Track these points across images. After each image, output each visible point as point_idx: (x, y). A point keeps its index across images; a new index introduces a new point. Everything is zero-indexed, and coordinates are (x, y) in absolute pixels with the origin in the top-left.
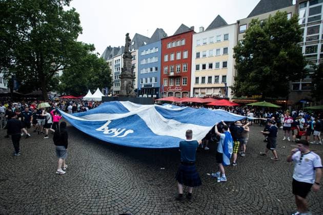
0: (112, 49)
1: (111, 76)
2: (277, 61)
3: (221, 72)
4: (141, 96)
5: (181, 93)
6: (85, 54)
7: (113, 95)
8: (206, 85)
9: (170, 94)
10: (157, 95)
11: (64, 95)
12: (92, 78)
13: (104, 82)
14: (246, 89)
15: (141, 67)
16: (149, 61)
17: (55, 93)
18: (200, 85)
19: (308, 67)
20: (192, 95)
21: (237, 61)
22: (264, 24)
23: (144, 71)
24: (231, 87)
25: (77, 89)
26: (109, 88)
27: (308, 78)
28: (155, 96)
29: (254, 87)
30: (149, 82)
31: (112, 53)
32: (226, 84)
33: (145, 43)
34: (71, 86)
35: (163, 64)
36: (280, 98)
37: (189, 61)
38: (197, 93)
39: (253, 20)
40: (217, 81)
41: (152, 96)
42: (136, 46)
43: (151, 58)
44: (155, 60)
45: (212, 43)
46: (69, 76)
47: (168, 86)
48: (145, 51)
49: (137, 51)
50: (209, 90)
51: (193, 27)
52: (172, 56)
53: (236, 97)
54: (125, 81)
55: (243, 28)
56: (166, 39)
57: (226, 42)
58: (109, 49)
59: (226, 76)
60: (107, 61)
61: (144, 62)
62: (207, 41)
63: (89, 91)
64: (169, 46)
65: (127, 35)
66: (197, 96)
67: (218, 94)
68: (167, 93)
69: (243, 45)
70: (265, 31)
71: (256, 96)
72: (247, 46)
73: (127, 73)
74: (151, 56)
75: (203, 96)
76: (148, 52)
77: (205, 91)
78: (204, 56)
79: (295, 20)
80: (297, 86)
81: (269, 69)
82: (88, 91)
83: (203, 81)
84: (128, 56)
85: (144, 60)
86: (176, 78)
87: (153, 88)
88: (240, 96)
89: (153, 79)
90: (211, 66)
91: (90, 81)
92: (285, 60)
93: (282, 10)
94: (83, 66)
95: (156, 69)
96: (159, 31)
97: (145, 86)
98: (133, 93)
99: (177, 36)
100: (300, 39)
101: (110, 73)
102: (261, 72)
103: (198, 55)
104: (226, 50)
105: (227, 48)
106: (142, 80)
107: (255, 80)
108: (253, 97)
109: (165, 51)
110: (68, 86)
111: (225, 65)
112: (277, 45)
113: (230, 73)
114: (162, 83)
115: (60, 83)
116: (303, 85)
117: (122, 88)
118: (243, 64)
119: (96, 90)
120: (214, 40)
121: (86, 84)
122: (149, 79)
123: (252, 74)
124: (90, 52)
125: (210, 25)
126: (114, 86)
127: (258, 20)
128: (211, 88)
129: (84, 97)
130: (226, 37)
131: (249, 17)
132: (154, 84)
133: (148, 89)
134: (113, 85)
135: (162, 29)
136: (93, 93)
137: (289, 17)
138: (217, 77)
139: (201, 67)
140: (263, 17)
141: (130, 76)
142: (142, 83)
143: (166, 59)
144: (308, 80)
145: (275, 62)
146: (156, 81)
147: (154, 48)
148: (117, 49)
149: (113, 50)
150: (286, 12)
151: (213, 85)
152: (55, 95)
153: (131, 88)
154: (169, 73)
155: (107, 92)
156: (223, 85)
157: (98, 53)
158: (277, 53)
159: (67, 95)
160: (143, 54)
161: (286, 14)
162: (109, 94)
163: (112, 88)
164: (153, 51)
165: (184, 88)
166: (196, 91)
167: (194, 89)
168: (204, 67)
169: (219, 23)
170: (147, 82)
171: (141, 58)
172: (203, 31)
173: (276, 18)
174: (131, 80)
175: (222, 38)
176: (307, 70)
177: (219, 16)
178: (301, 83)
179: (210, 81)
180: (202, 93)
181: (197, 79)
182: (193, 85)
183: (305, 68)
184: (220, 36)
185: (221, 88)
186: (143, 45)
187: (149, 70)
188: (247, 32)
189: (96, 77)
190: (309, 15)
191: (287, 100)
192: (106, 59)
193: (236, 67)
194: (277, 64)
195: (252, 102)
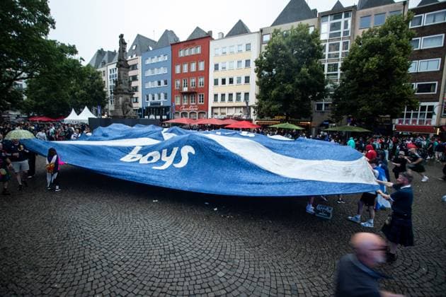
0: (104, 53)
1: (104, 90)
2: (300, 78)
3: (243, 89)
4: (146, 117)
5: (197, 113)
6: (62, 58)
7: (108, 116)
8: (226, 103)
9: (184, 114)
10: (168, 116)
11: (33, 116)
12: (76, 93)
13: (95, 98)
14: (268, 108)
15: (145, 80)
16: (156, 72)
17: (18, 113)
18: (219, 104)
19: (329, 86)
20: (210, 116)
21: (259, 76)
22: (287, 35)
23: (149, 85)
24: (254, 107)
25: (54, 108)
26: (103, 107)
27: (329, 98)
28: (164, 117)
29: (276, 106)
30: (156, 100)
31: (106, 58)
32: (247, 103)
33: (151, 49)
34: (43, 103)
35: (174, 76)
36: (303, 119)
37: (205, 73)
38: (216, 114)
39: (275, 30)
40: (238, 99)
41: (161, 117)
42: (138, 51)
43: (159, 68)
44: (163, 71)
45: (232, 53)
46: (40, 88)
47: (181, 105)
48: (150, 58)
49: (140, 58)
50: (230, 110)
51: (211, 32)
52: (185, 67)
53: (259, 118)
54: (121, 98)
55: (267, 38)
56: (177, 45)
57: (248, 52)
58: (101, 53)
59: (248, 93)
60: (98, 70)
61: (149, 73)
62: (227, 51)
63: (73, 110)
64: (182, 54)
65: (121, 36)
66: (216, 116)
67: (240, 114)
68: (180, 113)
69: (265, 58)
70: (288, 44)
71: (281, 117)
72: (269, 60)
73: (123, 86)
74: (158, 65)
75: (223, 117)
76: (154, 61)
77: (225, 111)
78: (224, 68)
79: (316, 34)
80: (319, 107)
81: (291, 87)
82: (71, 111)
83: (223, 99)
84: (123, 65)
85: (150, 70)
86: (191, 94)
87: (163, 107)
88: (263, 117)
89: (162, 95)
90: (231, 81)
91: (74, 97)
92: (307, 78)
93: (304, 22)
94: (59, 75)
95: (166, 83)
96: (168, 34)
97: (151, 104)
98: (132, 113)
99: (191, 42)
100: (320, 56)
101: (104, 87)
102: (283, 89)
103: (216, 67)
104: (248, 62)
105: (249, 60)
106: (148, 96)
107: (277, 99)
108: (277, 118)
109: (176, 60)
110: (39, 104)
111: (247, 80)
112: (299, 61)
113: (253, 89)
114: (173, 101)
115: (25, 98)
116: (326, 105)
117: (116, 107)
118: (265, 80)
119: (84, 108)
120: (235, 50)
121: (68, 101)
122: (156, 96)
123: (274, 92)
124: (69, 56)
125: (230, 32)
126: (110, 104)
127: (282, 31)
128: (232, 107)
129: (65, 119)
130: (248, 47)
131: (273, 25)
132: (163, 101)
133: (156, 108)
134: (108, 103)
135: (172, 32)
136: (78, 113)
137: (311, 30)
138: (238, 94)
139: (220, 82)
140: (285, 28)
141: (127, 91)
142: (148, 100)
143: (178, 70)
144: (329, 100)
145: (297, 80)
146: (166, 97)
147: (162, 56)
148: (112, 54)
149: (106, 55)
150: (308, 24)
151: (234, 103)
152: (18, 116)
153: (128, 107)
154: (181, 88)
155: (99, 112)
156: (245, 105)
157: (81, 59)
158: (299, 69)
159: (39, 116)
160: (148, 62)
161: (308, 27)
162: (103, 115)
163: (106, 107)
164: (160, 60)
165: (200, 107)
166: (215, 111)
167: (213, 108)
168: (224, 82)
169: (240, 29)
170: (153, 99)
171: (145, 68)
172: (223, 38)
173: (298, 30)
174: (128, 97)
175: (243, 48)
176: (328, 90)
177: (240, 21)
178: (324, 103)
179: (230, 100)
180: (222, 114)
181: (216, 96)
182: (211, 103)
183: (326, 87)
184: (241, 45)
185: (244, 107)
186: (148, 50)
187: (156, 82)
188: (269, 43)
189: (82, 91)
190: (331, 30)
191: (311, 121)
192: (97, 66)
193: (257, 83)
194: (299, 82)
195: (276, 124)
